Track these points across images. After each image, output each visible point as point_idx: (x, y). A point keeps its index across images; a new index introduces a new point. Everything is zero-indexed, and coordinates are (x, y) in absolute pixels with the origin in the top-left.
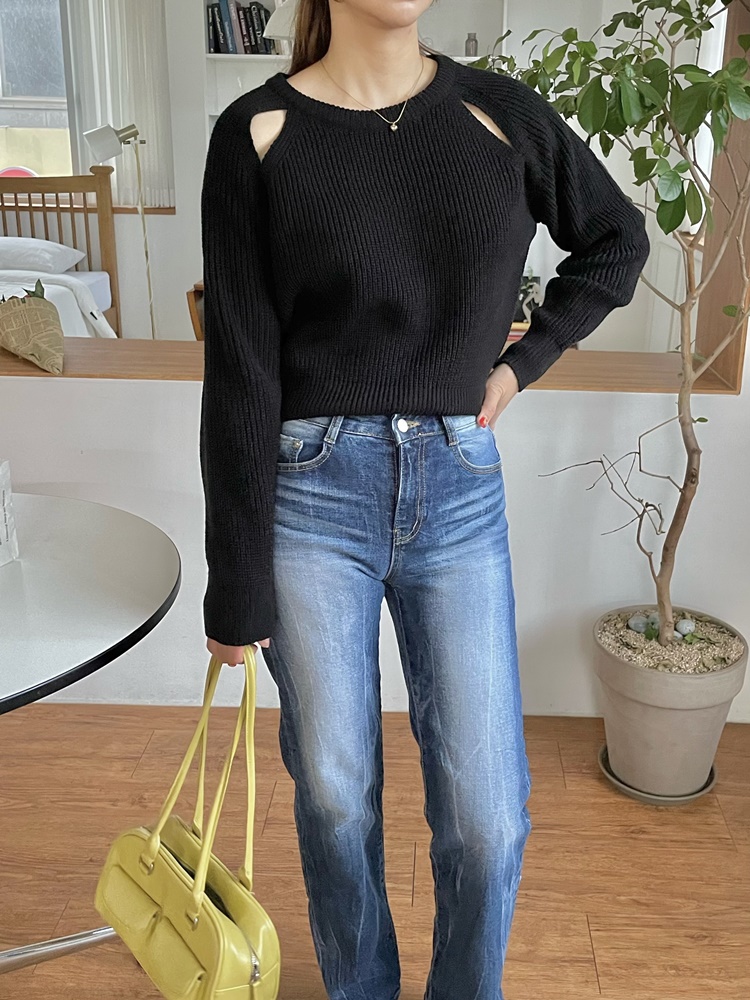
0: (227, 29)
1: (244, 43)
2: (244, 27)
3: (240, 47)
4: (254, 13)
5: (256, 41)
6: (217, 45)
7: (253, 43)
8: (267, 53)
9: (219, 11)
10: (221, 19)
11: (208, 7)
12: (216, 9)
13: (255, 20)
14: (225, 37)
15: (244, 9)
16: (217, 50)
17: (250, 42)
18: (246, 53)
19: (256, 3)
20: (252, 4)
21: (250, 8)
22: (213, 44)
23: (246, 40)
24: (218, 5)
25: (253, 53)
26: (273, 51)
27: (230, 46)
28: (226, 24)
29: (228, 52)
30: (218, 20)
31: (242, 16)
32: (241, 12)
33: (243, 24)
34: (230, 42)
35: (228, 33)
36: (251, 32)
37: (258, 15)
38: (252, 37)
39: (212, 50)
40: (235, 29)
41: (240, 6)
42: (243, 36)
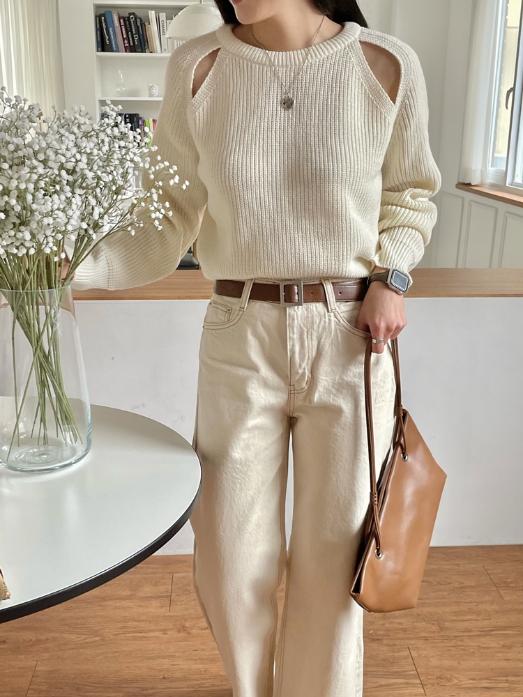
0: (111, 33)
1: (124, 44)
2: (124, 32)
3: (122, 46)
4: (132, 21)
5: (134, 43)
6: (103, 45)
7: (132, 44)
8: (142, 52)
9: (105, 20)
10: (106, 25)
11: (96, 17)
12: (103, 18)
13: (133, 27)
14: (110, 39)
15: (124, 18)
16: (103, 50)
17: (130, 44)
18: (126, 52)
19: (133, 14)
20: (130, 14)
21: (129, 18)
22: (100, 45)
23: (126, 41)
24: (104, 15)
25: (131, 52)
26: (147, 50)
27: (114, 46)
28: (111, 29)
29: (112, 51)
30: (104, 26)
31: (123, 24)
32: (122, 20)
33: (123, 30)
34: (113, 43)
35: (112, 36)
36: (130, 36)
37: (136, 22)
38: (131, 39)
39: (100, 49)
40: (117, 33)
41: (121, 15)
42: (124, 39)
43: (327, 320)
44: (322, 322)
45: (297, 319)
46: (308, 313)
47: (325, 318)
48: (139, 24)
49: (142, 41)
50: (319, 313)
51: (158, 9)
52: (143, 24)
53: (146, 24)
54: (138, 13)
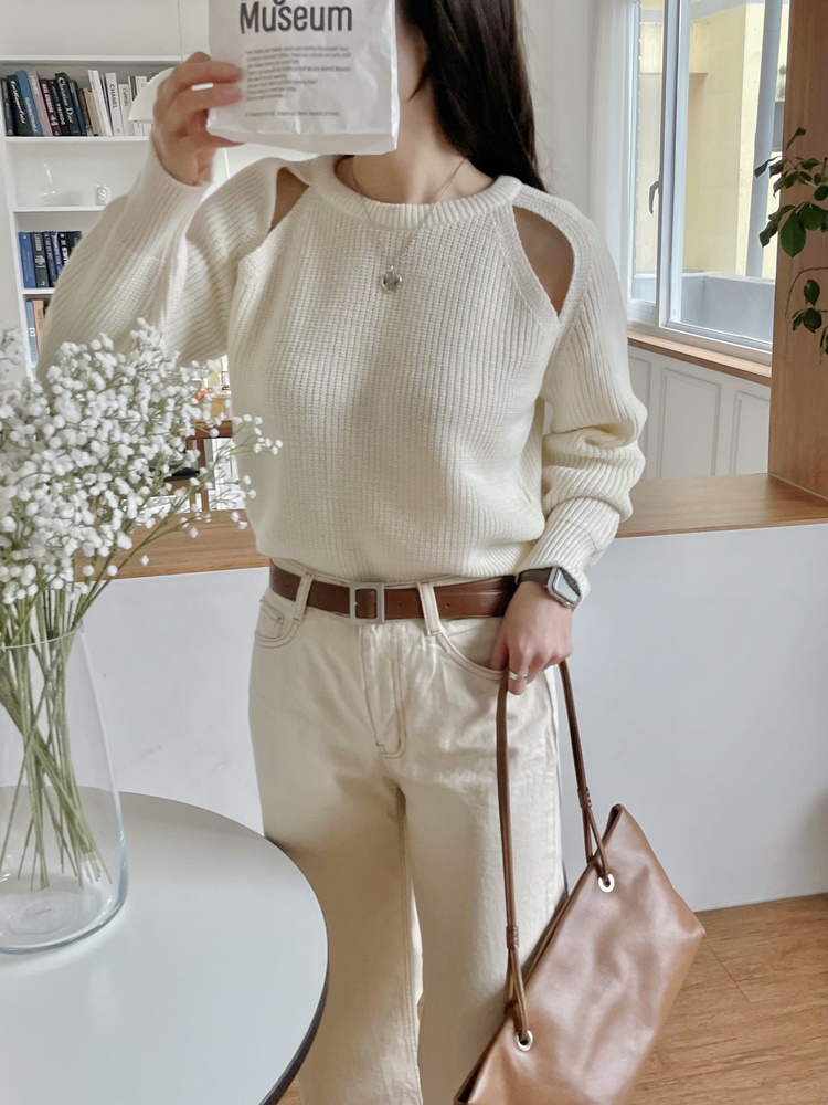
0: (29, 105)
1: (51, 122)
2: (49, 104)
3: (47, 127)
4: (61, 86)
5: (66, 120)
6: (16, 124)
7: (63, 123)
8: (82, 135)
9: (17, 86)
10: (19, 92)
11: (3, 80)
12: (13, 82)
13: (64, 95)
14: (26, 116)
15: (47, 82)
16: (16, 134)
17: (59, 122)
18: (54, 135)
19: (62, 75)
20: (58, 75)
21: (55, 81)
22: (11, 126)
23: (53, 118)
24: (15, 77)
25: (62, 135)
26: (88, 133)
27: (34, 126)
28: (27, 100)
29: (31, 135)
30: (16, 94)
31: (46, 91)
32: (44, 86)
33: (48, 99)
34: (33, 121)
35: (30, 110)
36: (59, 109)
37: (67, 87)
38: (61, 115)
39: (10, 132)
40: (38, 106)
41: (43, 77)
42: (49, 114)
43: (424, 648)
44: (416, 652)
45: (375, 646)
46: (392, 638)
47: (421, 644)
48: (73, 90)
49: (80, 118)
50: (411, 635)
51: (104, 67)
52: (79, 92)
53: (85, 90)
54: (71, 74)
